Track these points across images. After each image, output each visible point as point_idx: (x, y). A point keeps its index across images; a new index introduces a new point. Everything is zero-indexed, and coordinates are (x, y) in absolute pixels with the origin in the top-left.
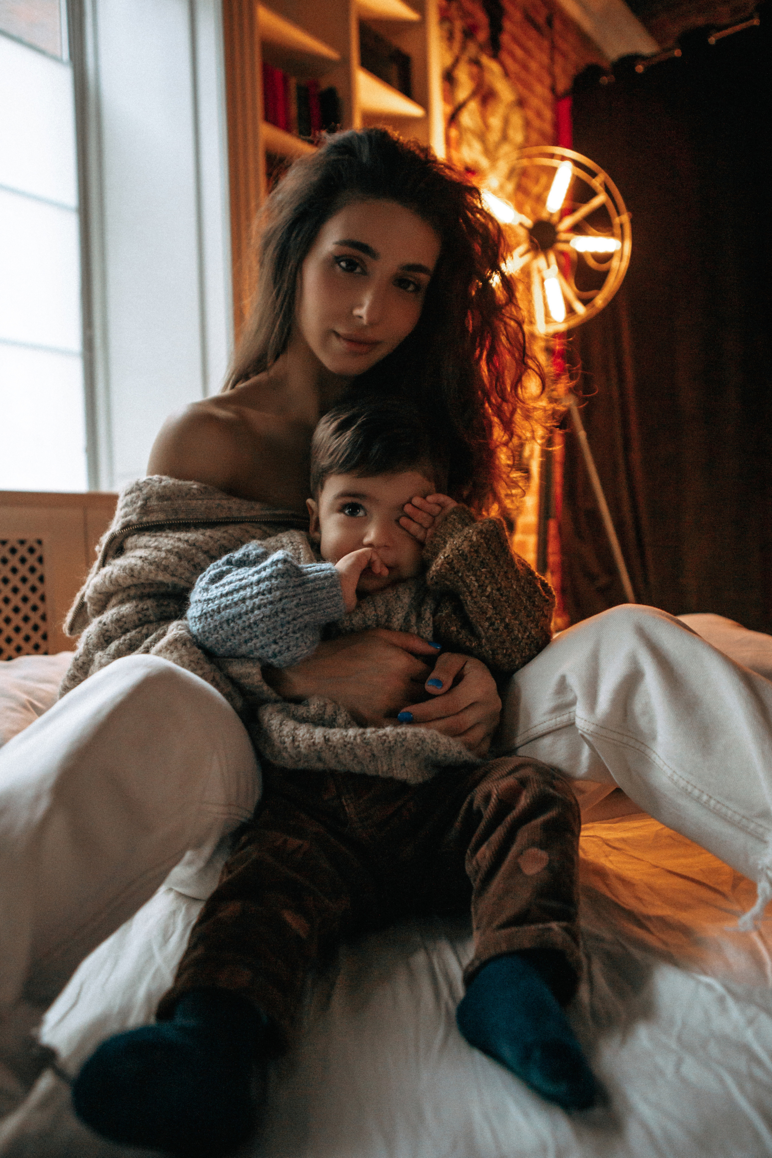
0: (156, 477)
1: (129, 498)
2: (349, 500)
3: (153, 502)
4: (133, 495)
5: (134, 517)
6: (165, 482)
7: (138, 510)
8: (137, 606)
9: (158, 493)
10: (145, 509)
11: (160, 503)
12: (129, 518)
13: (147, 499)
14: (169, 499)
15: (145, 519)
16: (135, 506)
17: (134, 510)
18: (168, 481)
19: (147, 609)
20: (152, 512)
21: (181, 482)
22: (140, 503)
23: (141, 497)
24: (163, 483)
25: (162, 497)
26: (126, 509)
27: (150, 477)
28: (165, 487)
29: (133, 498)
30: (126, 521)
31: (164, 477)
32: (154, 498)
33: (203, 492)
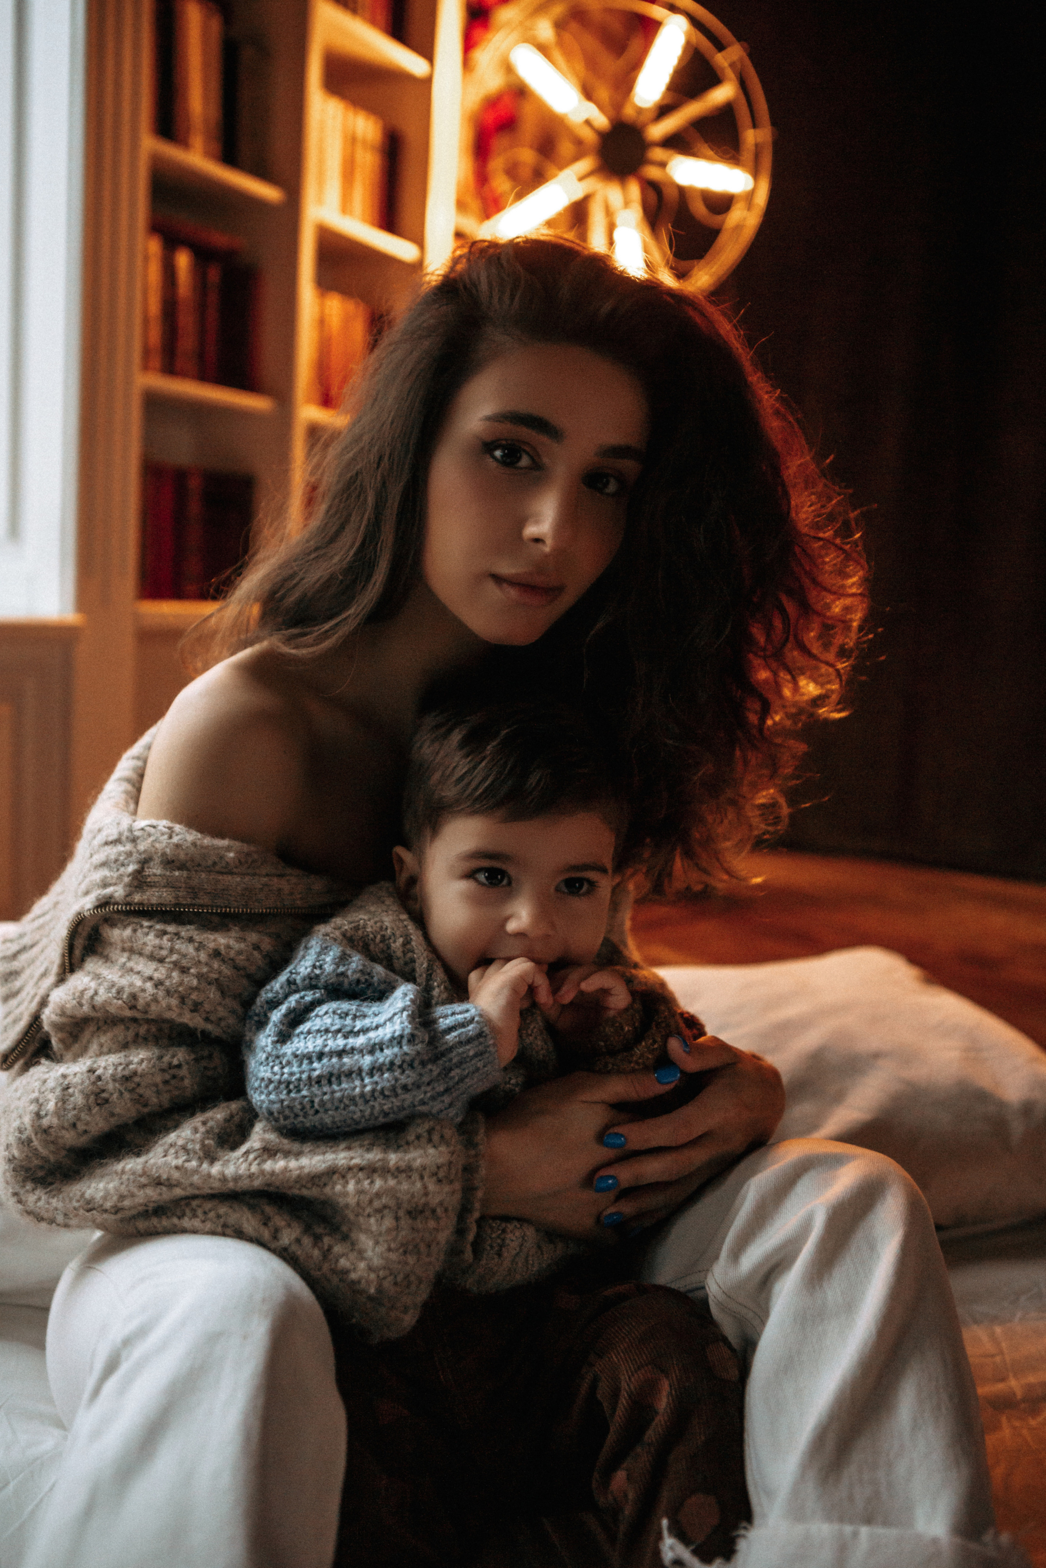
0: (163, 824)
1: (112, 852)
2: (486, 863)
3: (155, 870)
4: (120, 848)
5: (118, 891)
6: (179, 837)
7: (127, 880)
8: (160, 1058)
9: (164, 854)
10: (139, 881)
11: (168, 873)
12: (109, 890)
13: (145, 862)
14: (182, 867)
15: (137, 898)
16: (122, 869)
17: (120, 877)
18: (185, 836)
19: (179, 1066)
20: (151, 885)
21: (207, 841)
22: (131, 868)
23: (135, 856)
24: (175, 839)
25: (169, 863)
26: (105, 872)
27: (154, 822)
28: (177, 846)
29: (119, 854)
30: (104, 897)
31: (178, 828)
32: (157, 860)
33: (245, 864)
